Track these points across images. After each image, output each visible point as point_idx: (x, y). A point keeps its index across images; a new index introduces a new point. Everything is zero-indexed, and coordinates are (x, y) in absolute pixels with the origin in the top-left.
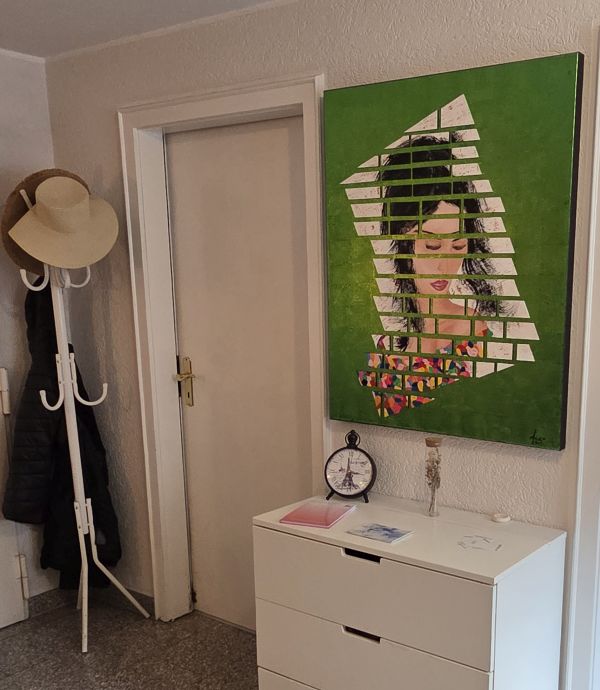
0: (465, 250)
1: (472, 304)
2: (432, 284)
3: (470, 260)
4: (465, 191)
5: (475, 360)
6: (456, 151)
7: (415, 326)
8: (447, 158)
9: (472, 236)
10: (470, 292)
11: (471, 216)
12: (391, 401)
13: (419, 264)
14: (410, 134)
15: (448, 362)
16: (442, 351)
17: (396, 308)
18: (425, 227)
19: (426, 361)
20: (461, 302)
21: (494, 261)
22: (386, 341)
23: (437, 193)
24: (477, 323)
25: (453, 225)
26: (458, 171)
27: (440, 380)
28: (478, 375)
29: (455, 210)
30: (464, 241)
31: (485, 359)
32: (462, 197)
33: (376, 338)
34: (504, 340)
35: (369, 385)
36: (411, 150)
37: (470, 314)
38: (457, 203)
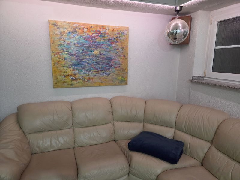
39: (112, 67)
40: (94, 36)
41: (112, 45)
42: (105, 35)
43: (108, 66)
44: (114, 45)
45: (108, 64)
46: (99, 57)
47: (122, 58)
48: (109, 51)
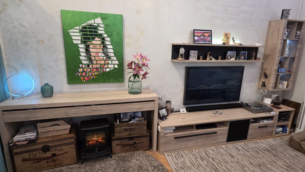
0: (102, 47)
1: (105, 58)
2: (95, 54)
3: (103, 49)
4: (102, 36)
5: (106, 68)
6: (99, 28)
7: (91, 62)
8: (97, 29)
9: (103, 45)
10: (104, 55)
11: (103, 41)
12: (86, 78)
13: (91, 50)
14: (87, 23)
15: (100, 69)
16: (98, 67)
17: (86, 59)
18: (92, 42)
19: (94, 69)
20: (102, 57)
21: (109, 50)
22: (84, 66)
23: (95, 36)
24: (106, 61)
25: (99, 42)
26: (99, 32)
27: (98, 73)
28: (107, 71)
29: (100, 40)
30: (102, 46)
31: (108, 68)
32: (101, 37)
33: (81, 65)
34: (112, 64)
35: (79, 75)
36: (88, 27)
37: (104, 59)
38: (100, 38)
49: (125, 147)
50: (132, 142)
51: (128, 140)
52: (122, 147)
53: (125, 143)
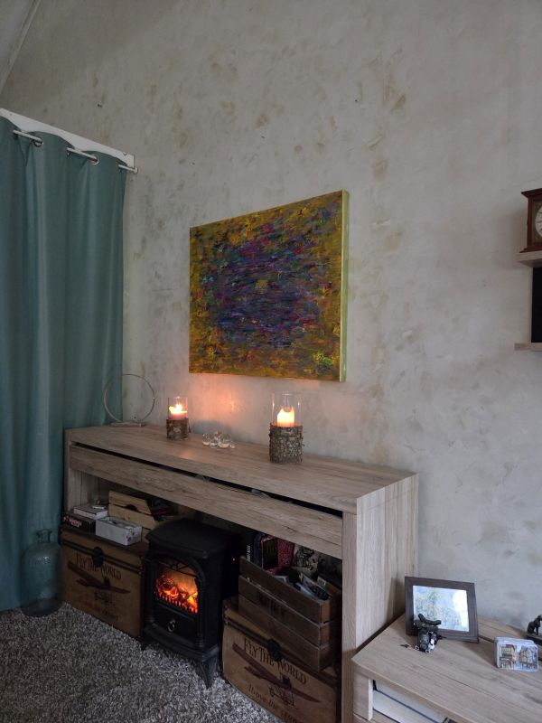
39: (297, 322)
40: (259, 242)
41: (298, 256)
42: (283, 233)
43: (287, 320)
44: (302, 256)
45: (288, 312)
46: (266, 295)
47: (324, 291)
48: (290, 276)
49: (257, 675)
50: (275, 670)
51: (266, 651)
52: (249, 670)
53: (257, 658)
